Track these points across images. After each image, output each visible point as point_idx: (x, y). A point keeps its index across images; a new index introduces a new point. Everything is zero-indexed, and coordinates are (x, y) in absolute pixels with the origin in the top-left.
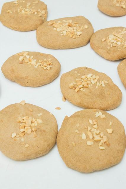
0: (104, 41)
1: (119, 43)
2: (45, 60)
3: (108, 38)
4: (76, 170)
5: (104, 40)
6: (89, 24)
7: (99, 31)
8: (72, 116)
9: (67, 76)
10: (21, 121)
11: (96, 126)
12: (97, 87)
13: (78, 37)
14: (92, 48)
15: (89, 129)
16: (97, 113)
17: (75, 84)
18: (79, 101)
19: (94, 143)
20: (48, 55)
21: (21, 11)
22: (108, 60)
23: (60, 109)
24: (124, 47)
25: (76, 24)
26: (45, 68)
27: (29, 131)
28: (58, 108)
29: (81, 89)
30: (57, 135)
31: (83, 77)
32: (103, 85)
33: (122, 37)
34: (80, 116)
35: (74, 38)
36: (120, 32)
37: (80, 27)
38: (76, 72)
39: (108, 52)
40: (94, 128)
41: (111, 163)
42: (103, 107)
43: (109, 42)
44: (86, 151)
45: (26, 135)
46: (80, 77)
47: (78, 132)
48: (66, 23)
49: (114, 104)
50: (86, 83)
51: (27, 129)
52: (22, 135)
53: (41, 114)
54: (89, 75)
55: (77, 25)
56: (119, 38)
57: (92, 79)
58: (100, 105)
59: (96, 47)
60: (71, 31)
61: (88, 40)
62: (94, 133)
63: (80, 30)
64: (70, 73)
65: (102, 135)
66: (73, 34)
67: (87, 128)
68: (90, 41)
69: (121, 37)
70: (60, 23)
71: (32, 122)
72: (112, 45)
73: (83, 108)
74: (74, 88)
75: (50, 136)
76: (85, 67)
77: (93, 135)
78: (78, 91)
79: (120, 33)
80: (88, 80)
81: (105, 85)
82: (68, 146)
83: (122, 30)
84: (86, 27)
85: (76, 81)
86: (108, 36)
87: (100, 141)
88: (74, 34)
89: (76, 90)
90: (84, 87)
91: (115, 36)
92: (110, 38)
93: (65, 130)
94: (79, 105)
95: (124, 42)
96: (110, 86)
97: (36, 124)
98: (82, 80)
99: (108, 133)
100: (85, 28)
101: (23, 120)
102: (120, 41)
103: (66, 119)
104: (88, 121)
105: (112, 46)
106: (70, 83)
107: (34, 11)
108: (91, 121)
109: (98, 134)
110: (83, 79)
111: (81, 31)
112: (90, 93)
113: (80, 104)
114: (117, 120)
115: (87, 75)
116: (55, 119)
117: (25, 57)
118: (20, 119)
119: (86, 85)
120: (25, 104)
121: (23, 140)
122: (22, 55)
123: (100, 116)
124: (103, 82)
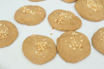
2: (37, 9)
4: (71, 63)
8: (61, 37)
10: (37, 45)
11: (74, 40)
12: (68, 19)
15: (72, 42)
16: (73, 33)
17: (57, 20)
19: (76, 48)
20: (37, 6)
22: (69, 3)
26: (39, 14)
27: (43, 49)
28: (52, 34)
29: (61, 22)
30: (56, 48)
31: (60, 15)
32: (71, 18)
34: (65, 36)
38: (55, 13)
40: (74, 41)
44: (73, 53)
45: (42, 51)
46: (58, 16)
47: (67, 45)
50: (62, 18)
52: (40, 52)
53: (45, 39)
54: (63, 14)
57: (64, 16)
62: (75, 43)
65: (79, 44)
71: (43, 44)
74: (57, 22)
78: (60, 24)
80: (62, 16)
82: (64, 52)
85: (57, 18)
87: (79, 46)
93: (60, 45)
96: (74, 17)
97: (45, 45)
99: (81, 42)
101: (38, 44)
103: (58, 40)
104: (70, 38)
106: (55, 20)
108: (71, 38)
109: (77, 43)
110: (60, 17)
112: (66, 23)
113: (63, 30)
117: (25, 10)
118: (36, 44)
119: (63, 20)
120: (35, 35)
121: (41, 54)
122: (23, 9)
123: (75, 34)
124: (70, 16)
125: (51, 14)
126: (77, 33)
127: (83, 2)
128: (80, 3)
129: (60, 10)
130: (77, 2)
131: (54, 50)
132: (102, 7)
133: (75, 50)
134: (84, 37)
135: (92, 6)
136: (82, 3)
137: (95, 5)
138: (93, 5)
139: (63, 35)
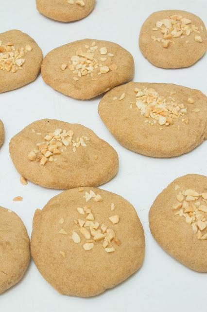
0: (65, 68)
1: (90, 68)
3: (70, 62)
4: (76, 296)
5: (64, 66)
6: (32, 41)
7: (52, 52)
8: (47, 208)
9: (21, 141)
11: (90, 217)
12: (74, 150)
13: (20, 68)
14: (48, 83)
15: (81, 223)
16: (87, 193)
17: (36, 151)
18: (52, 180)
19: (95, 245)
22: (80, 100)
23: (22, 198)
24: (100, 73)
25: (11, 46)
28: (19, 199)
29: (51, 159)
30: (30, 245)
31: (48, 137)
32: (84, 145)
33: (94, 58)
34: (60, 205)
35: (13, 71)
36: (87, 49)
37: (19, 51)
38: (33, 131)
39: (76, 85)
40: (88, 220)
41: (129, 271)
42: (92, 181)
43: (73, 69)
44: (84, 260)
46: (42, 138)
47: (65, 233)
49: (109, 173)
50: (55, 146)
54: (57, 132)
55: (12, 47)
56: (88, 59)
57: (63, 139)
58: (86, 178)
59: (55, 80)
60: (5, 60)
61: (37, 71)
62: (91, 228)
63: (20, 56)
64: (24, 135)
65: (104, 229)
66: (9, 64)
67: (78, 223)
68: (42, 72)
69: (91, 57)
72: (79, 72)
73: (61, 190)
74: (37, 159)
76: (47, 119)
77: (90, 232)
78: (45, 164)
79: (88, 51)
80: (56, 141)
81: (86, 143)
82: (55, 259)
83: (90, 46)
84: (29, 48)
85: (38, 146)
86: (70, 58)
87: (103, 239)
88: (12, 64)
89: (43, 162)
90: (53, 154)
91: (81, 57)
92: (74, 62)
93: (42, 234)
94: (53, 186)
95: (97, 64)
96: (94, 143)
98: (48, 143)
99: (112, 223)
100: (28, 51)
102: (92, 63)
103: (38, 215)
104: (76, 210)
105: (80, 75)
106: (29, 152)
108: (81, 210)
109: (98, 228)
110: (49, 141)
111: (22, 57)
112: (66, 162)
113: (54, 183)
114: (121, 198)
115: (53, 132)
116: (19, 219)
119: (56, 151)
123: (92, 198)
124: (81, 140)
125: (22, 134)
126: (100, 194)
127: (123, 95)
128: (115, 98)
129: (48, 121)
130: (106, 96)
131: (21, 251)
132: (184, 110)
133: (91, 250)
134: (124, 207)
135: (153, 108)
136: (121, 99)
137: (162, 106)
138: (154, 103)
139: (54, 202)
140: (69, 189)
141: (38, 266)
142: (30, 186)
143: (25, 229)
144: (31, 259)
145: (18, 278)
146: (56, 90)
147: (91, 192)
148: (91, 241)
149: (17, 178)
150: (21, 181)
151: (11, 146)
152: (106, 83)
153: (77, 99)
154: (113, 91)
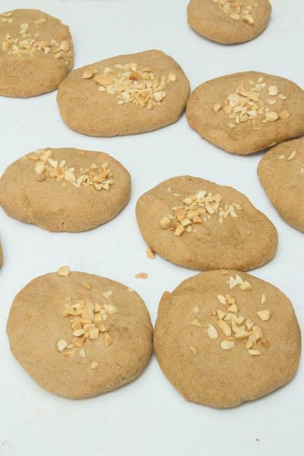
0: (219, 110)
1: (253, 113)
2: (94, 166)
3: (226, 101)
4: (205, 405)
5: (217, 107)
6: (178, 68)
7: (202, 85)
8: (178, 291)
9: (152, 201)
10: (72, 312)
11: (234, 308)
12: (221, 220)
13: (159, 104)
14: (194, 126)
15: (221, 315)
16: (231, 278)
17: (171, 217)
18: (188, 256)
19: (236, 344)
20: (98, 154)
21: (10, 46)
22: (234, 154)
23: (147, 276)
24: (265, 121)
25: (148, 72)
26: (99, 187)
27: (94, 333)
28: (143, 276)
29: (189, 229)
30: (153, 336)
31: (188, 200)
32: (234, 215)
33: (259, 98)
34: (195, 289)
35: (149, 107)
36: (251, 86)
37: (159, 81)
38: (169, 189)
39: (232, 135)
40: (231, 312)
41: (277, 382)
42: (240, 263)
43: (230, 112)
44: (221, 362)
45: (88, 342)
46: (180, 201)
47: (199, 325)
48: (123, 71)
49: (263, 256)
50: (196, 213)
51: (87, 330)
52: (79, 343)
53: (110, 293)
54: (200, 195)
55: (151, 74)
56: (251, 100)
57: (207, 204)
58: (233, 259)
59: (203, 125)
60: (140, 91)
61: (181, 109)
62: (233, 323)
63: (160, 88)
64: (156, 193)
65: (249, 326)
66: (145, 98)
67: (217, 314)
68: (187, 110)
69: (256, 99)
70: (110, 73)
71: (95, 313)
72: (237, 117)
73: (197, 270)
74: (172, 226)
75: (140, 340)
76: (188, 176)
77: (231, 327)
78: (181, 235)
79: (253, 89)
80: (198, 205)
81: (236, 213)
82: (183, 355)
83: (256, 82)
84: (172, 78)
85: (174, 211)
86: (227, 96)
87: (247, 338)
88: (148, 98)
89: (178, 232)
90: (193, 223)
91: (242, 96)
92: (231, 103)
93: (170, 322)
94: (189, 264)
95: (263, 108)
96: (247, 215)
97: (105, 317)
98: (187, 208)
99: (260, 319)
100: (171, 82)
101: (75, 309)
102: (256, 107)
103: (167, 299)
104: (216, 297)
105: (237, 121)
106: (162, 217)
107: (42, 44)
108: (222, 299)
109: (242, 324)
110: (188, 205)
111: (163, 90)
112: (209, 234)
113: (191, 261)
114: (276, 289)
115: (195, 194)
116: (142, 301)
117: (47, 163)
118: (68, 309)
119: (196, 219)
120: (70, 273)
121: (82, 353)
122: (39, 160)
123: (238, 285)
124: (231, 207)
125: (154, 192)
126: (248, 281)
127: (294, 154)
128: (282, 157)
129: (190, 179)
130: (270, 152)
131: (141, 341)
133: (230, 349)
136: (290, 158)
139: (189, 284)
140: (208, 270)
141: (160, 362)
142: (158, 262)
143: (148, 315)
144: (152, 352)
145: (135, 374)
146: (203, 138)
147: (237, 277)
148: (231, 338)
149: (143, 249)
150: (147, 253)
151: (138, 207)
152: (272, 136)
153: (230, 153)
154: (280, 147)
